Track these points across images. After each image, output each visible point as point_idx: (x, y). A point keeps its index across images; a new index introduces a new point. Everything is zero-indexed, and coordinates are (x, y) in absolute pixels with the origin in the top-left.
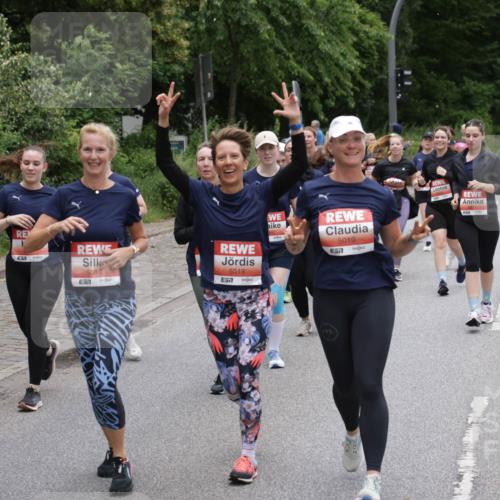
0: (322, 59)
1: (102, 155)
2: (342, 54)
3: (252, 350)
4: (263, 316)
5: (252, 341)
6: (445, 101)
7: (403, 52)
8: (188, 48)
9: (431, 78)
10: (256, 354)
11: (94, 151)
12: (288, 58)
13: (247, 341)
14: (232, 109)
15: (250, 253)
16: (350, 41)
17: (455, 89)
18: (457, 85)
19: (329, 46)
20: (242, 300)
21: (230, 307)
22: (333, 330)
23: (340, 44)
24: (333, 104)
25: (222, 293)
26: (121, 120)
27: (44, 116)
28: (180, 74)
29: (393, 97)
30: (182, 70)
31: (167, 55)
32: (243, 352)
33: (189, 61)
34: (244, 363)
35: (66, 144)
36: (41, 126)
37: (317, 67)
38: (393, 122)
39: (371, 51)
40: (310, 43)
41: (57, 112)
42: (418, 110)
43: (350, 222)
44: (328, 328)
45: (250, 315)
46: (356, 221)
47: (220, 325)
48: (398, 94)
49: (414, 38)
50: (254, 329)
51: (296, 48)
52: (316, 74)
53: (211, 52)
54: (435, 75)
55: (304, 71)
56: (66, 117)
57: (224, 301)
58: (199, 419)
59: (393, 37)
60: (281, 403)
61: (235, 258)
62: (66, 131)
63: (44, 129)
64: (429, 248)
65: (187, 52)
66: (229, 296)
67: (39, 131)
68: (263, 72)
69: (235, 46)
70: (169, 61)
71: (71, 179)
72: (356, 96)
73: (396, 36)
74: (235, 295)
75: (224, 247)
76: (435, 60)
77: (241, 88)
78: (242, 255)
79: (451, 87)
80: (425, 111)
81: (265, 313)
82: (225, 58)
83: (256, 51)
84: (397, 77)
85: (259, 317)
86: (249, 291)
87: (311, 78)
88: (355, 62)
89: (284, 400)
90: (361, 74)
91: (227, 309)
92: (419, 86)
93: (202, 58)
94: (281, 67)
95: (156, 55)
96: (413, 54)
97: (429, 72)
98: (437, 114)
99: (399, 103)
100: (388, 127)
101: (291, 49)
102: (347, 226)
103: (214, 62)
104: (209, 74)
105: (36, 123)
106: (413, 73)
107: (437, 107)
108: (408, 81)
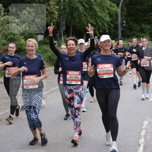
0: (98, 17)
1: (33, 48)
2: (105, 16)
3: (78, 103)
4: (81, 94)
5: (78, 101)
6: (136, 30)
7: (123, 16)
8: (58, 14)
9: (131, 23)
10: (79, 105)
11: (30, 47)
12: (88, 17)
13: (76, 101)
14: (71, 33)
15: (77, 74)
16: (107, 12)
17: (139, 27)
18: (139, 25)
19: (101, 14)
20: (75, 89)
21: (71, 91)
22: (102, 99)
23: (104, 13)
24: (101, 31)
25: (69, 87)
26: (37, 36)
27: (14, 35)
28: (55, 22)
29: (120, 29)
30: (56, 21)
31: (51, 16)
32: (75, 104)
33: (58, 18)
34: (76, 107)
35: (20, 43)
36: (13, 38)
37: (97, 20)
38: (120, 37)
39: (113, 15)
40: (95, 13)
41: (18, 34)
42: (128, 33)
43: (106, 68)
44: (100, 99)
45: (77, 93)
46: (108, 68)
47: (69, 96)
48: (121, 28)
49: (126, 11)
50: (78, 97)
51: (91, 14)
52: (97, 22)
53: (65, 16)
54: (133, 23)
55: (93, 21)
56: (20, 35)
57: (69, 89)
58: (60, 127)
59: (120, 11)
60: (85, 123)
61: (73, 76)
62: (20, 40)
64: (131, 75)
65: (57, 15)
66: (71, 87)
68: (80, 21)
69: (72, 14)
70: (52, 18)
71: (22, 54)
72: (109, 29)
73: (121, 11)
74: (73, 87)
75: (70, 72)
76: (133, 18)
77: (73, 26)
78: (75, 75)
79: (137, 26)
80: (130, 34)
81: (82, 93)
82: (69, 17)
83: (78, 15)
84: (121, 23)
85: (80, 94)
86: (77, 86)
87: (95, 23)
88: (108, 18)
90: (110, 22)
91: (70, 91)
92: (128, 26)
93: (62, 17)
94: (86, 20)
95: (48, 16)
96: (126, 16)
97: (131, 22)
98: (133, 35)
99: (122, 31)
100: (118, 38)
101: (89, 15)
102: (105, 69)
103: (66, 18)
104: (64, 22)
105: (11, 37)
106: (126, 22)
107: (133, 32)
108: (125, 24)
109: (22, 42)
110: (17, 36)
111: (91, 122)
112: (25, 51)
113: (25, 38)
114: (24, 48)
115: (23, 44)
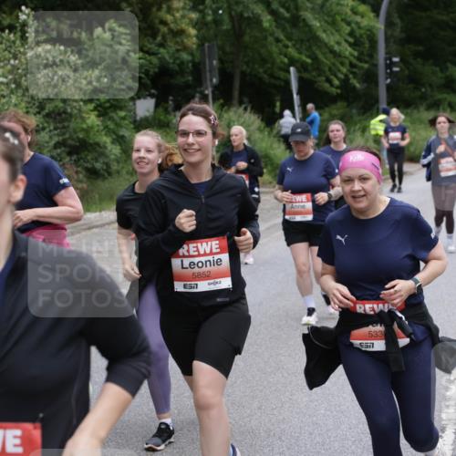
2: (337, 42)
6: (431, 86)
7: (392, 40)
9: (418, 64)
12: (287, 47)
14: (236, 94)
17: (440, 74)
18: (441, 70)
19: (325, 35)
23: (335, 33)
26: (135, 104)
27: (64, 101)
28: (188, 62)
29: (384, 82)
30: (190, 58)
31: (177, 43)
33: (197, 49)
35: (84, 126)
36: (62, 110)
39: (362, 40)
40: (307, 32)
42: (406, 94)
48: (387, 78)
49: (402, 28)
51: (295, 37)
52: (315, 59)
54: (422, 62)
56: (84, 102)
59: (383, 27)
60: (281, 361)
62: (84, 115)
63: (65, 112)
65: (195, 40)
67: (60, 114)
70: (179, 48)
71: (89, 158)
73: (386, 27)
76: (421, 48)
77: (243, 74)
79: (436, 73)
80: (413, 95)
84: (386, 64)
89: (283, 358)
92: (407, 72)
93: (209, 47)
97: (415, 59)
98: (423, 97)
99: (389, 88)
100: (378, 109)
101: (290, 39)
104: (215, 62)
105: (56, 106)
106: (401, 60)
107: (423, 90)
108: (396, 66)
109: (89, 122)
110: (75, 104)
111: (297, 358)
112: (98, 149)
113: (99, 108)
114: (97, 140)
115: (92, 127)
